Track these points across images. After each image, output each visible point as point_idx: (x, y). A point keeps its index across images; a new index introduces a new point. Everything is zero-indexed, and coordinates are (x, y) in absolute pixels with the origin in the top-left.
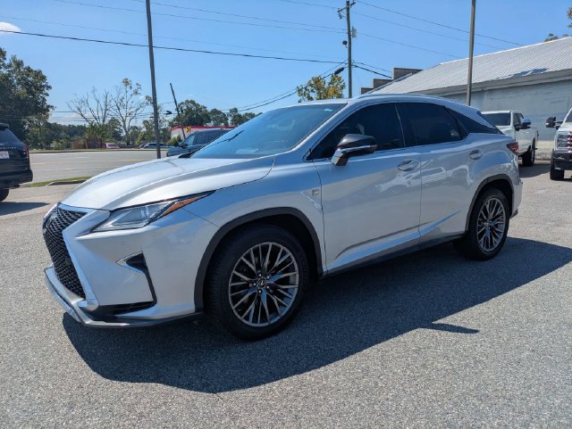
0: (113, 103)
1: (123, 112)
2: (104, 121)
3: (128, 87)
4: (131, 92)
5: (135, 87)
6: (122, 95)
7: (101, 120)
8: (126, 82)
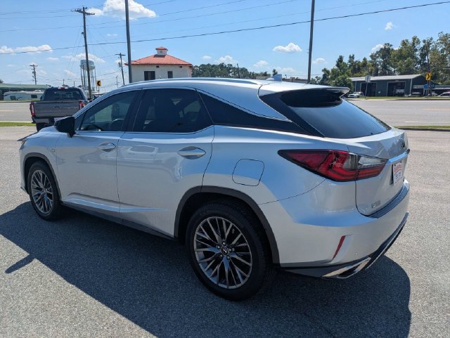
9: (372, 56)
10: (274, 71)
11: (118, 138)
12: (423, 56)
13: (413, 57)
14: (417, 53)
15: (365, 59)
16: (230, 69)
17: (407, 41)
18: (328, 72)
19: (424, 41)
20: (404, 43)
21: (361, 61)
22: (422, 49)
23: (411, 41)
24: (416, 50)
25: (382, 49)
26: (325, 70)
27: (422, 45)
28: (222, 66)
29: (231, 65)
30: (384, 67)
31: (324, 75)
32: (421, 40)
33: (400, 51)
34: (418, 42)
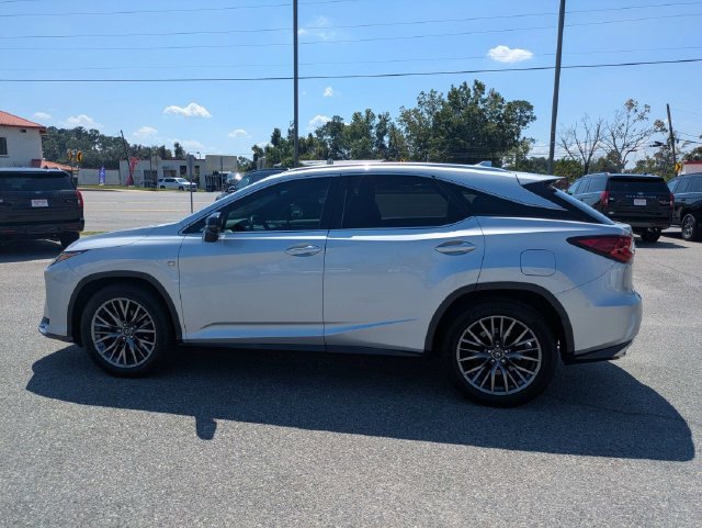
0: (608, 132)
1: (619, 142)
2: (591, 155)
3: (632, 110)
4: (635, 116)
5: (641, 109)
6: (621, 122)
7: (588, 153)
8: (631, 104)
9: (317, 132)
10: (177, 145)
11: (324, 238)
12: (381, 136)
13: (369, 136)
14: (373, 131)
15: (310, 135)
16: (95, 137)
17: (360, 114)
18: (260, 150)
19: (380, 117)
20: (357, 117)
21: (307, 137)
22: (379, 126)
23: (364, 114)
24: (371, 128)
25: (329, 123)
26: (255, 148)
27: (377, 121)
28: (78, 132)
29: (97, 132)
30: (336, 148)
31: (255, 155)
32: (376, 114)
33: (353, 126)
34: (373, 116)
